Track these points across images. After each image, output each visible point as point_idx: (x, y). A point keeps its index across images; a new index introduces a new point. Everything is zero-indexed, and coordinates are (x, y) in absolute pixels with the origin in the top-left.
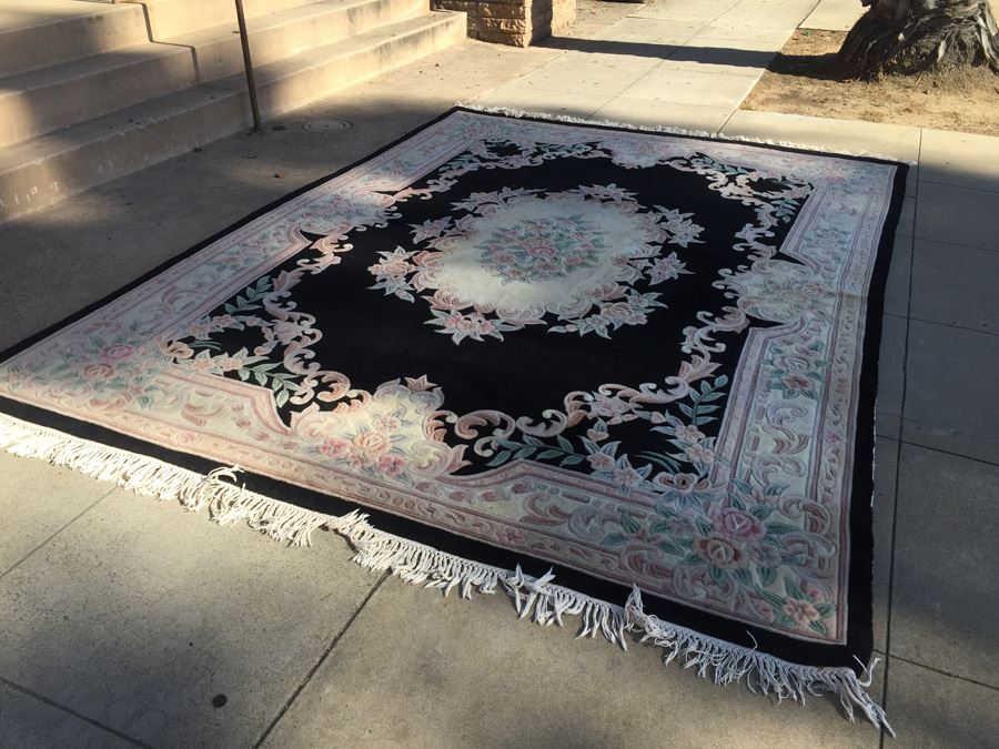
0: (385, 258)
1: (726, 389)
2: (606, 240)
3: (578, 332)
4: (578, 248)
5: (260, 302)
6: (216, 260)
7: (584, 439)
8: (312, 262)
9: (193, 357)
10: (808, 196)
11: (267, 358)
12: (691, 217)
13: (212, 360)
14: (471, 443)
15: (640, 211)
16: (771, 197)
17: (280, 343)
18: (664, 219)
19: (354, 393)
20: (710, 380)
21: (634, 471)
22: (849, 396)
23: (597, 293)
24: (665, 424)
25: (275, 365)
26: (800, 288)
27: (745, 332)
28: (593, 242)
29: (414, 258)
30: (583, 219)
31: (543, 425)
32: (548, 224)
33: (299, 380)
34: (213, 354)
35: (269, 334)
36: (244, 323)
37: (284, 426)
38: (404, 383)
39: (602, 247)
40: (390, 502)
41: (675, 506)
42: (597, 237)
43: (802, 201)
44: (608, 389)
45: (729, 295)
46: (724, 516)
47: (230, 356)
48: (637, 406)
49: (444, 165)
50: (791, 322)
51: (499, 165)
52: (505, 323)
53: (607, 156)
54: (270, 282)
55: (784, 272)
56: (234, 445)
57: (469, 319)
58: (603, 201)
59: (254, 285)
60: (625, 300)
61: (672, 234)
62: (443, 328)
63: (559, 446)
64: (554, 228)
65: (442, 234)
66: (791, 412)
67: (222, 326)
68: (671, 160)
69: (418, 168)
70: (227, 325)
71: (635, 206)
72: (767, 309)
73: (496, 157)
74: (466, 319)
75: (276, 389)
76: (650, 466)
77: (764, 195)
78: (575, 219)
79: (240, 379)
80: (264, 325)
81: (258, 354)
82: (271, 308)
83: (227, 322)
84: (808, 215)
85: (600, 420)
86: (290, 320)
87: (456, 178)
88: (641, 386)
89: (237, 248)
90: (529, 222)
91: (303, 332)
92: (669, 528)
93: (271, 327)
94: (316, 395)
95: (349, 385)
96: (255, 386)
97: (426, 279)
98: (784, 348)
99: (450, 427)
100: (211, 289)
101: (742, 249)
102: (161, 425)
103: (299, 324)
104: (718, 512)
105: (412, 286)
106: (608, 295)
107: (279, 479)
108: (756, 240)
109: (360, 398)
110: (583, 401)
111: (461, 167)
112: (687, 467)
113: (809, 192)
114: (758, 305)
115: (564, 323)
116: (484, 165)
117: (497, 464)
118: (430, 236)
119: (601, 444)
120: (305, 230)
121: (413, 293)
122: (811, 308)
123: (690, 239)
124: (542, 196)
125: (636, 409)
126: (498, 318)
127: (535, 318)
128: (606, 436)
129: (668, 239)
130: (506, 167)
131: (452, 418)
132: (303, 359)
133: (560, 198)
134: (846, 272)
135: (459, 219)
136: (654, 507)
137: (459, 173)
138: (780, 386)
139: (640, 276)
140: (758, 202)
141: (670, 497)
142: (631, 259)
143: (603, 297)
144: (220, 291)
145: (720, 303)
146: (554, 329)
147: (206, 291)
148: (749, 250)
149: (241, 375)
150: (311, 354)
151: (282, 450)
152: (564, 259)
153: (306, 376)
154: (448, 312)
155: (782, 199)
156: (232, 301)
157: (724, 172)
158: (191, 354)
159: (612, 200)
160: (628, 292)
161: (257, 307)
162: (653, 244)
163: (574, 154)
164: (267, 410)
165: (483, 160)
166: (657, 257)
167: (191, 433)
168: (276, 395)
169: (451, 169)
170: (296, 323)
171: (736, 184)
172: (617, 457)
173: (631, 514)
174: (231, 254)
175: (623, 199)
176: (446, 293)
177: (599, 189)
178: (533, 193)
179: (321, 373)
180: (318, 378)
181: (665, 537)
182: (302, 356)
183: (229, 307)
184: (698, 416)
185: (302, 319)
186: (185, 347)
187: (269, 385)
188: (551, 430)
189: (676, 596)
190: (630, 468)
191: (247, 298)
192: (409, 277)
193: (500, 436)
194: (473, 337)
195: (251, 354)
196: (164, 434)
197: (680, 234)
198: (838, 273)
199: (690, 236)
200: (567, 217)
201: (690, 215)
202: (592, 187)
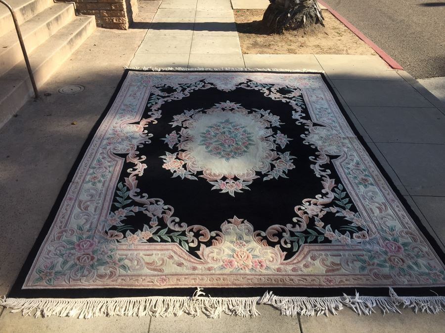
0: (165, 159)
1: (344, 190)
2: (248, 130)
3: (274, 178)
4: (241, 136)
5: (129, 198)
6: (87, 180)
7: (316, 227)
8: (135, 170)
9: (125, 237)
10: (302, 94)
11: (159, 227)
12: (270, 112)
13: (135, 236)
14: (279, 243)
15: (249, 113)
16: (290, 97)
17: (158, 217)
18: (262, 116)
19: (213, 234)
20: (337, 187)
21: (344, 236)
22: (383, 181)
23: (267, 157)
24: (338, 212)
25: (166, 230)
26: (332, 138)
27: (330, 161)
28: (245, 131)
29: (179, 156)
30: (231, 121)
31: (297, 226)
32: (219, 126)
33: (184, 234)
34: (133, 232)
35: (149, 214)
36: (131, 211)
37: (199, 260)
38: (229, 222)
39: (250, 134)
40: (274, 282)
41: (368, 246)
42: (243, 129)
43: (301, 96)
44: (306, 202)
45: (313, 147)
46: (386, 245)
47: (142, 231)
48: (322, 206)
49: (148, 103)
50: (342, 154)
51: (172, 98)
52: (244, 181)
54: (124, 186)
55: (322, 132)
56: (187, 277)
57: (228, 183)
58: (231, 110)
59: (117, 189)
60: (279, 158)
61: (271, 122)
62: (221, 190)
63: (311, 234)
64: (224, 128)
65: (179, 141)
66: (372, 194)
67: (123, 216)
68: (240, 84)
69: (138, 106)
70: (124, 215)
71: (245, 111)
72: (330, 150)
73: (167, 95)
74: (227, 183)
75: (178, 242)
76: (347, 232)
77: (286, 96)
78: (227, 121)
79: (158, 242)
80: (142, 209)
81: (153, 226)
82: (138, 199)
83: (123, 213)
84: (309, 103)
85: (316, 217)
86: (151, 203)
87: (159, 109)
88: (316, 197)
89: (91, 171)
90: (211, 127)
91: (163, 208)
92: (375, 257)
93: (146, 210)
94: (198, 240)
95: (208, 230)
96: (167, 243)
97: (193, 167)
98: (349, 166)
99: (265, 238)
100: (100, 197)
101: (300, 124)
102: (143, 278)
103: (158, 205)
104: (384, 245)
105: (189, 171)
106: (272, 158)
107: (221, 287)
108: (301, 118)
109: (217, 235)
110: (302, 210)
111: (156, 103)
112: (360, 229)
113: (301, 92)
114: (326, 149)
115: (266, 175)
116: (165, 99)
117: (296, 250)
118: (175, 143)
119: (324, 227)
120: (115, 152)
121: (193, 175)
122: (344, 146)
123: (278, 123)
124: (204, 112)
125: (323, 208)
126: (239, 179)
127: (254, 176)
128: (323, 224)
129: (271, 125)
130: (176, 99)
131: (263, 234)
132: (176, 223)
133: (213, 112)
134: (341, 127)
135: (180, 131)
136: (363, 250)
137: (159, 106)
138: (360, 183)
139: (275, 146)
140: (288, 100)
141: (364, 243)
142: (266, 138)
143: (270, 159)
144: (105, 197)
145: (312, 151)
146: (265, 179)
147: (97, 198)
148: (303, 125)
149: (156, 239)
150: (177, 220)
151: (208, 272)
152: (240, 143)
153: (185, 231)
154: (217, 181)
155: (294, 97)
156: (115, 200)
157: (264, 87)
158: (123, 236)
159: (233, 109)
160: (278, 154)
161: (131, 201)
162: (267, 128)
163: (199, 87)
164: (184, 254)
165: (164, 97)
166: (274, 134)
167: (162, 277)
168: (180, 244)
169: (152, 105)
170: (155, 204)
171: (273, 93)
172: (334, 232)
173: (359, 256)
174: (91, 174)
175: (238, 108)
176: (207, 172)
177: (223, 105)
178: (199, 111)
179: (190, 227)
180: (191, 230)
181: (376, 261)
182: (173, 221)
183: (117, 204)
184: (345, 204)
185: (157, 202)
186: (116, 233)
187: (173, 241)
188: (302, 227)
189: (399, 285)
190: (342, 236)
191: (122, 197)
192: (184, 166)
193: (286, 235)
194: (237, 191)
195: (151, 227)
196: (148, 282)
197: (273, 121)
198: (339, 128)
199: (277, 121)
200: (223, 121)
201: (269, 111)
202: (220, 104)
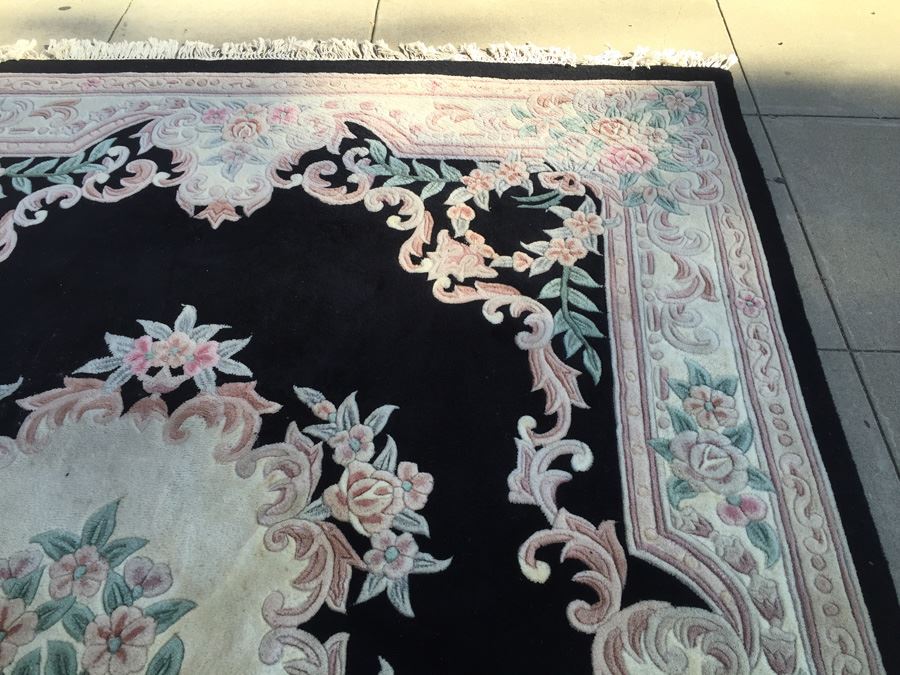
10: (600, 238)
15: (266, 432)
16: (534, 270)
30: (120, 534)
42: (163, 638)
43: (593, 264)
53: (160, 179)
58: (174, 399)
61: (362, 544)
64: (45, 618)
68: (300, 168)
71: (251, 408)
78: (97, 531)
84: (627, 327)
108: (561, 496)
113: (599, 226)
123: (414, 561)
129: (359, 577)
155: (556, 270)
157: (417, 187)
162: (321, 625)
163: (86, 191)
171: (452, 233)
175: (222, 379)
197: (379, 534)
198: (792, 622)
199: (407, 537)
200: (78, 532)
201: (386, 411)
202: (138, 332)
